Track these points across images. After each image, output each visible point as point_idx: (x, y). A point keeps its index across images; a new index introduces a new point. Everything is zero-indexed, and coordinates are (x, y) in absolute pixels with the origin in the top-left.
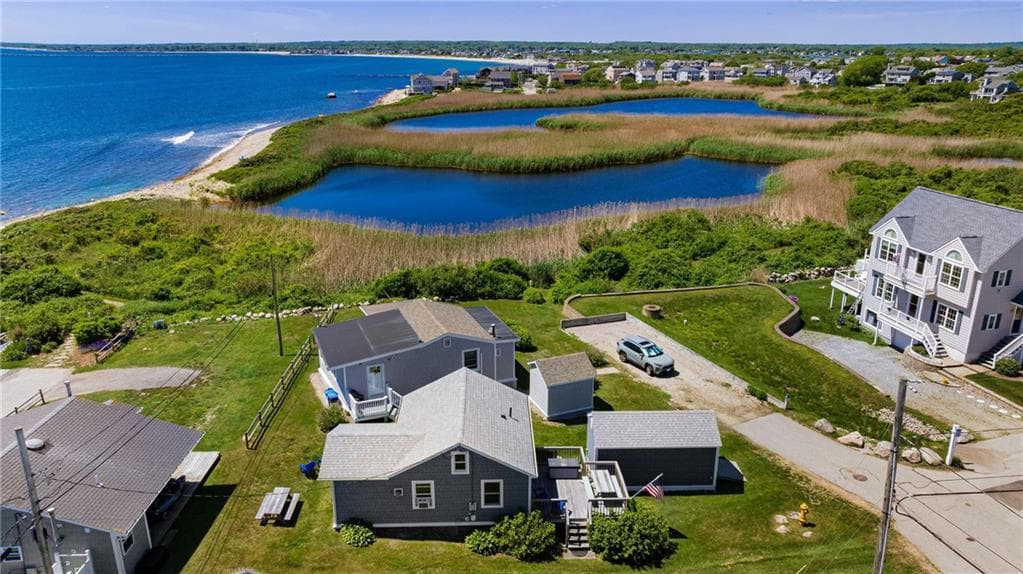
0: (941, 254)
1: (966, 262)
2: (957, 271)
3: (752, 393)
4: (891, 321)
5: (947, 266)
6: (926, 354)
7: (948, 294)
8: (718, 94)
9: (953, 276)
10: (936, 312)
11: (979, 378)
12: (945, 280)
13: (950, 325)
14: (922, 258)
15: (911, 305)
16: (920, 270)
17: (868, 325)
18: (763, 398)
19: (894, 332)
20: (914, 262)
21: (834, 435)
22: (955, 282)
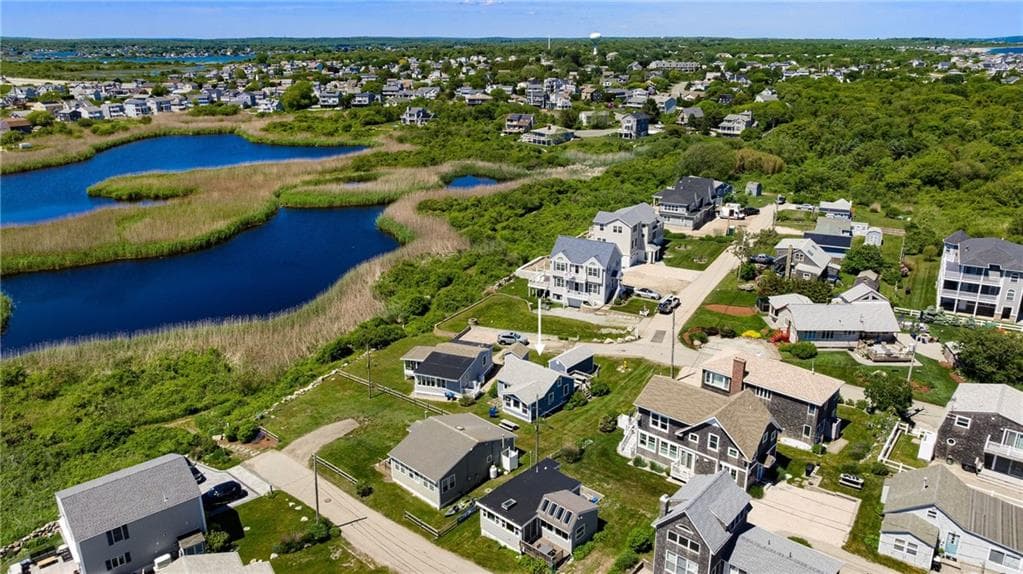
0: (587, 264)
1: (598, 266)
2: (595, 270)
3: (562, 339)
4: (567, 294)
5: (590, 269)
6: (589, 305)
7: (592, 279)
8: (196, 130)
9: (592, 272)
10: (588, 287)
11: (612, 308)
12: (590, 274)
13: (595, 292)
14: (577, 267)
15: (577, 287)
16: (577, 271)
17: (555, 300)
18: (567, 339)
19: (569, 299)
20: (574, 269)
21: (602, 342)
22: (595, 275)
